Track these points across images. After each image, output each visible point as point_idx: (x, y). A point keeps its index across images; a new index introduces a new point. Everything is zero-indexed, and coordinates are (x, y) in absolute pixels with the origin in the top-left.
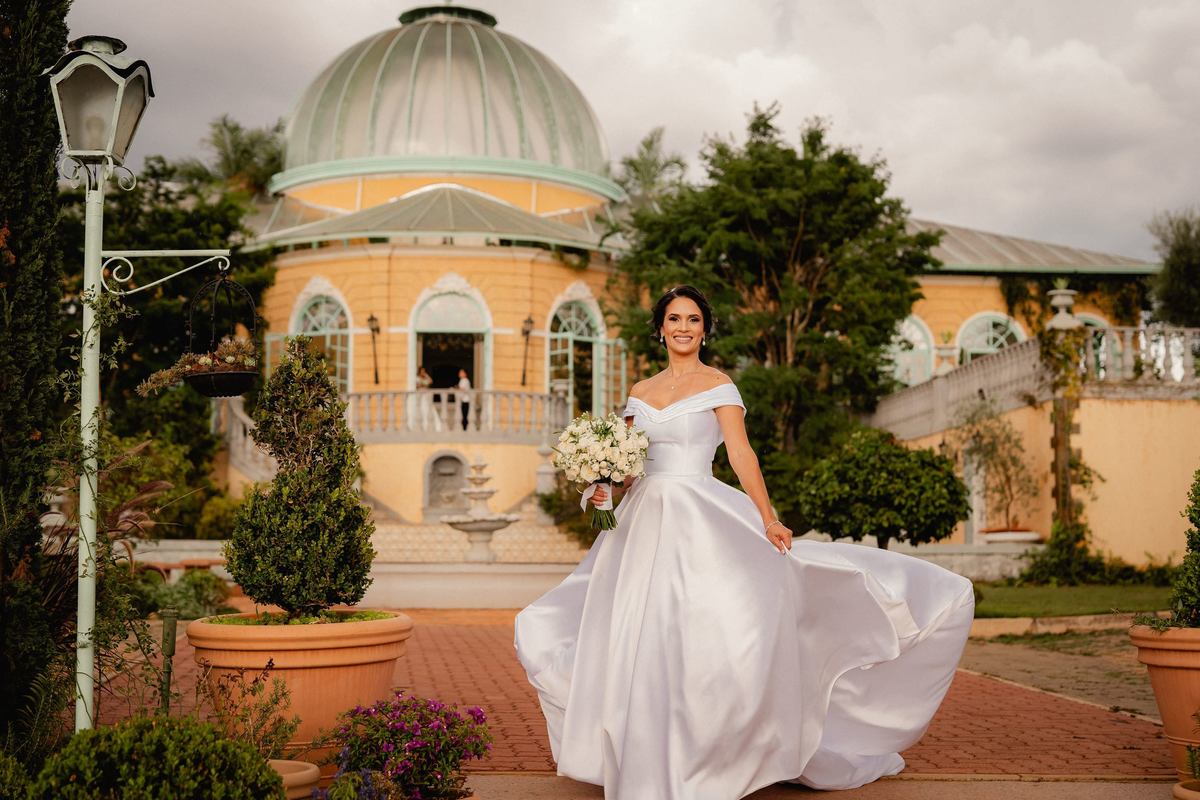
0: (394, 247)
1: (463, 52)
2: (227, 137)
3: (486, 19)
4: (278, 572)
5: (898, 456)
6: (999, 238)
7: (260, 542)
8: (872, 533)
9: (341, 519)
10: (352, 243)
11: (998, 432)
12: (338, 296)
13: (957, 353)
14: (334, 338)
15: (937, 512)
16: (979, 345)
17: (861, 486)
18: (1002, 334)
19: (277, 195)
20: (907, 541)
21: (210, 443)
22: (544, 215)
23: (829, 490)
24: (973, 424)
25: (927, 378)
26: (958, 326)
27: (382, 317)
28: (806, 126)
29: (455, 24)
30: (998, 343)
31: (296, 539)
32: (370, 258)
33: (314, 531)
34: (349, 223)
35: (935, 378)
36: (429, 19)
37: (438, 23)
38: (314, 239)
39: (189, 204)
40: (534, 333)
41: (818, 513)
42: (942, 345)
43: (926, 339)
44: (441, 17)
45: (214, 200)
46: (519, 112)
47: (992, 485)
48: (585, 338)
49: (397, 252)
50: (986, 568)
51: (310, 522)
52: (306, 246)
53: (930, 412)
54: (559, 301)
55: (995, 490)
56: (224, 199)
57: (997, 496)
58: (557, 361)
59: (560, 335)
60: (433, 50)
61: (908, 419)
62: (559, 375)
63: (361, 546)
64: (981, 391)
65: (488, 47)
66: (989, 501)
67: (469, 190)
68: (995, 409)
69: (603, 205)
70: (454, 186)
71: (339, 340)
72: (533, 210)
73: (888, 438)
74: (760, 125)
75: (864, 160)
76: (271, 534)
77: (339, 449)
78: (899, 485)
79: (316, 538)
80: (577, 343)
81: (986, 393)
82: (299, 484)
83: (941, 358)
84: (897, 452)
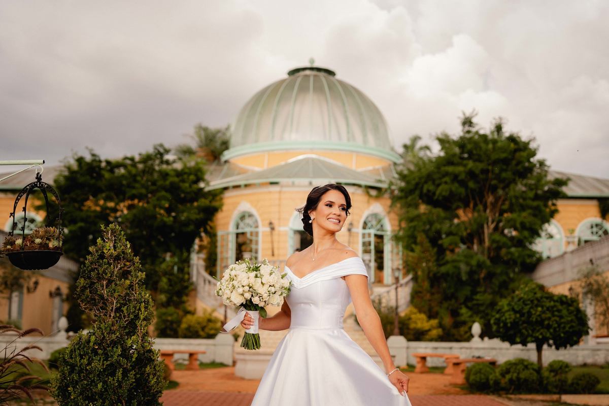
0: (282, 187)
1: (319, 89)
2: (203, 133)
3: (330, 73)
4: (85, 400)
5: (547, 298)
6: (598, 180)
7: (73, 377)
8: (532, 342)
9: (134, 360)
10: (262, 185)
11: (601, 283)
12: (254, 211)
13: (576, 240)
14: (251, 234)
15: (571, 330)
16: (587, 236)
17: (526, 315)
18: (601, 229)
19: (226, 162)
20: (554, 347)
21: (187, 287)
22: (360, 170)
23: (508, 317)
24: (588, 278)
25: (561, 253)
26: (576, 225)
27: (275, 222)
28: (494, 122)
29: (315, 76)
30: (598, 235)
31: (98, 375)
32: (270, 192)
33: (111, 370)
34: (260, 175)
35: (565, 253)
36: (302, 73)
37: (306, 76)
38: (242, 183)
39: (178, 166)
40: (354, 230)
41: (501, 330)
42: (568, 235)
43: (559, 233)
44: (308, 72)
45: (192, 164)
46: (346, 118)
47: (599, 311)
48: (379, 233)
49: (284, 189)
50: (597, 357)
51: (109, 363)
52: (237, 187)
53: (563, 271)
54: (366, 214)
55: (601, 314)
56: (197, 164)
57: (602, 318)
58: (366, 244)
59: (367, 231)
60: (303, 89)
61: (551, 275)
62: (366, 251)
63: (150, 380)
64: (591, 261)
65: (331, 87)
66: (597, 320)
67: (322, 158)
68: (600, 270)
69: (390, 165)
70: (314, 156)
71: (254, 234)
72: (354, 167)
73: (542, 288)
74: (468, 122)
75: (524, 138)
76: (80, 371)
77: (135, 307)
78: (549, 315)
79: (113, 374)
80: (376, 236)
81: (594, 261)
82: (103, 334)
83: (569, 243)
84: (546, 295)
